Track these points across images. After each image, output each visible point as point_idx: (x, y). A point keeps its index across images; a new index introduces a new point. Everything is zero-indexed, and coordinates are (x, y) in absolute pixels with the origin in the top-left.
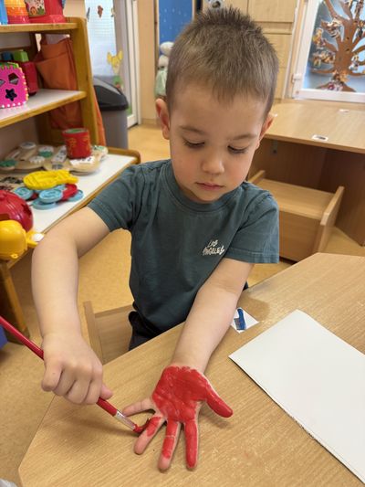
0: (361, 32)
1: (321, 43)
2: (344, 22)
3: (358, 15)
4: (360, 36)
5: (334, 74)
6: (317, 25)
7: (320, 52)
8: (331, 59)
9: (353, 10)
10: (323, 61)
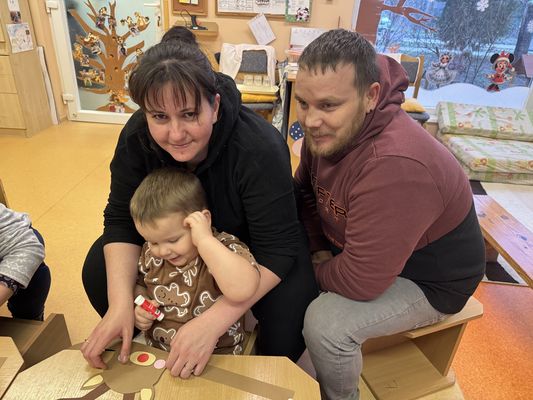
0: (123, 49)
1: (85, 60)
2: (102, 37)
3: (114, 31)
4: (124, 53)
5: (110, 94)
6: (73, 41)
7: (87, 69)
8: (101, 78)
9: (106, 24)
10: (94, 79)
